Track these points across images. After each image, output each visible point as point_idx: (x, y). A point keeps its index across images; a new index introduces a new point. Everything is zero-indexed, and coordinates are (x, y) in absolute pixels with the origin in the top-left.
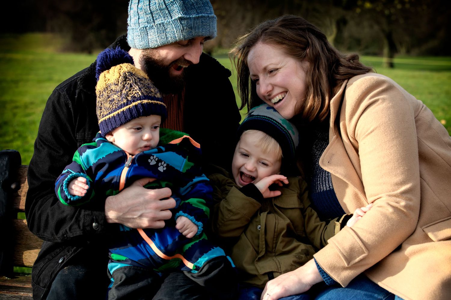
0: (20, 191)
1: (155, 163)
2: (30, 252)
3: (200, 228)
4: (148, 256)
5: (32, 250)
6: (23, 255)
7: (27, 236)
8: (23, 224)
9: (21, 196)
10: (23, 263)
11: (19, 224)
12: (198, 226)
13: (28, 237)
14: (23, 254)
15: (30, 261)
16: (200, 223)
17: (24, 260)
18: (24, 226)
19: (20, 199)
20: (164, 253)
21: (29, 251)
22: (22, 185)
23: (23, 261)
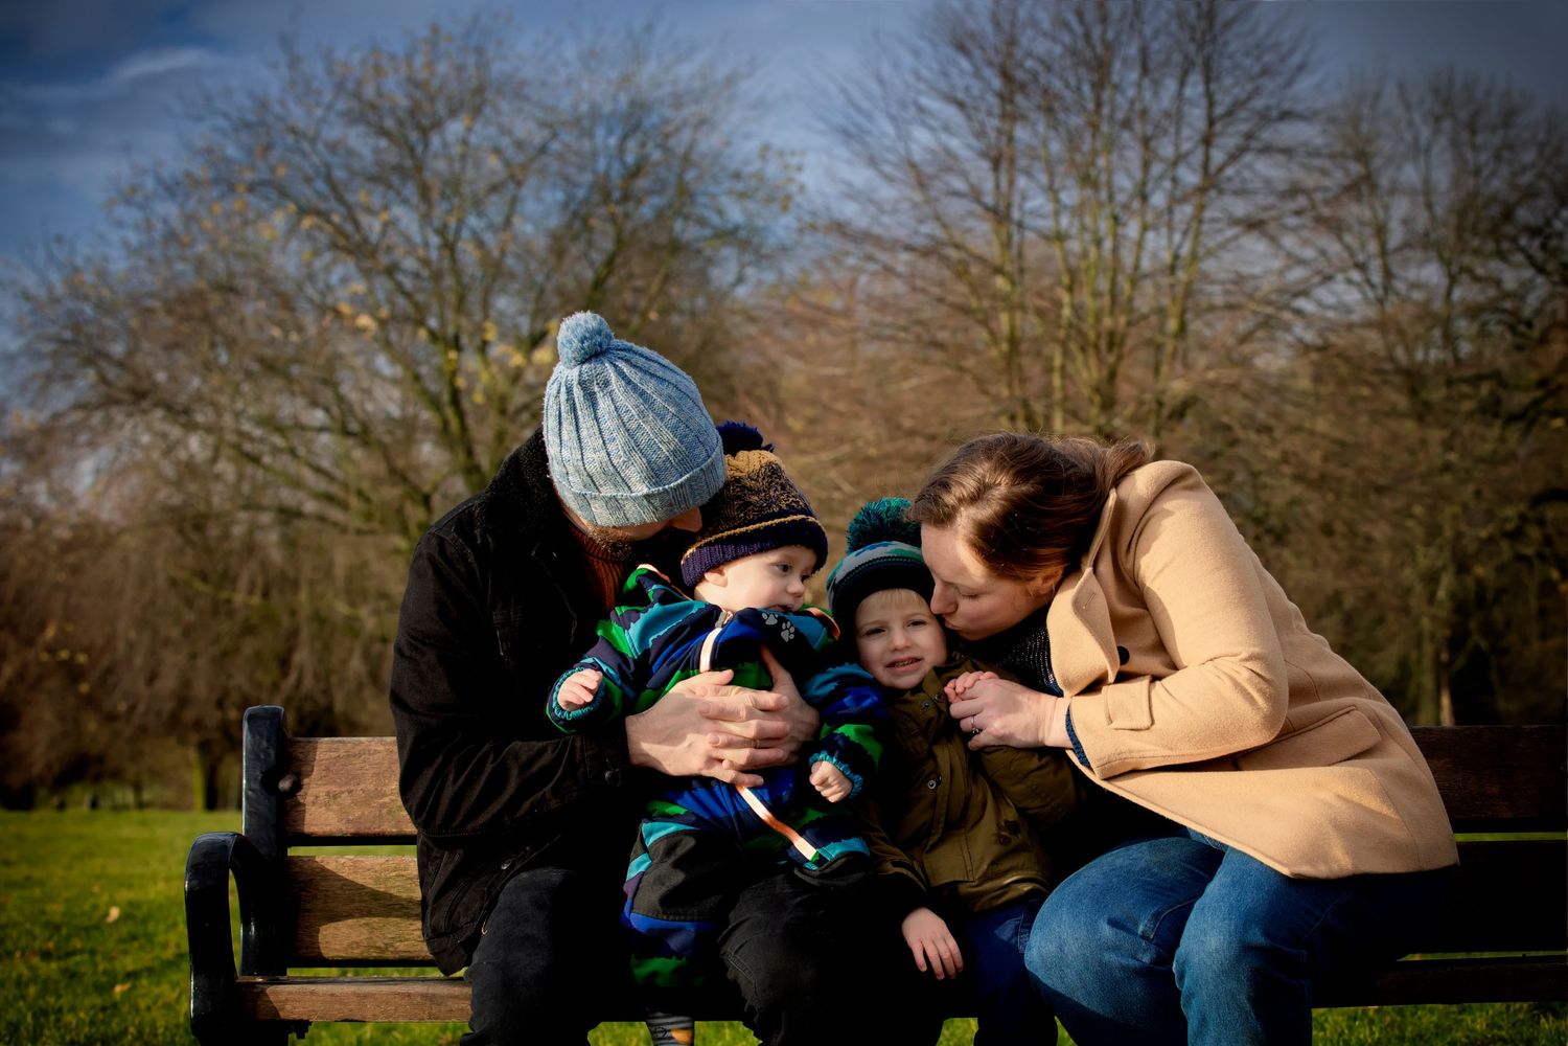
0: (302, 793)
1: (775, 622)
2: (336, 928)
3: (856, 786)
4: (732, 813)
5: (340, 923)
6: (320, 935)
7: (327, 891)
8: (315, 865)
9: (304, 805)
10: (321, 953)
11: (306, 866)
12: (852, 782)
13: (330, 893)
14: (318, 932)
15: (337, 947)
16: (858, 778)
17: (321, 946)
18: (318, 870)
19: (304, 811)
20: (770, 809)
21: (333, 924)
22: (306, 781)
23: (319, 948)
